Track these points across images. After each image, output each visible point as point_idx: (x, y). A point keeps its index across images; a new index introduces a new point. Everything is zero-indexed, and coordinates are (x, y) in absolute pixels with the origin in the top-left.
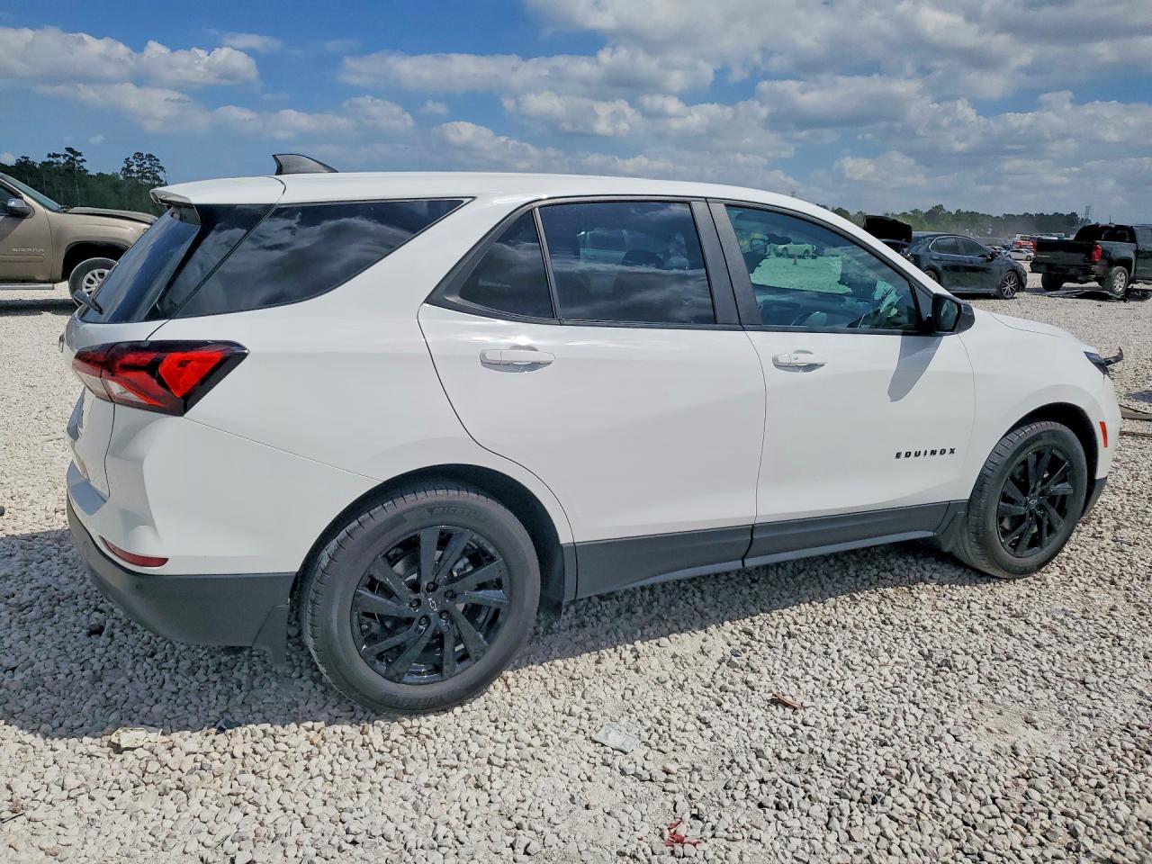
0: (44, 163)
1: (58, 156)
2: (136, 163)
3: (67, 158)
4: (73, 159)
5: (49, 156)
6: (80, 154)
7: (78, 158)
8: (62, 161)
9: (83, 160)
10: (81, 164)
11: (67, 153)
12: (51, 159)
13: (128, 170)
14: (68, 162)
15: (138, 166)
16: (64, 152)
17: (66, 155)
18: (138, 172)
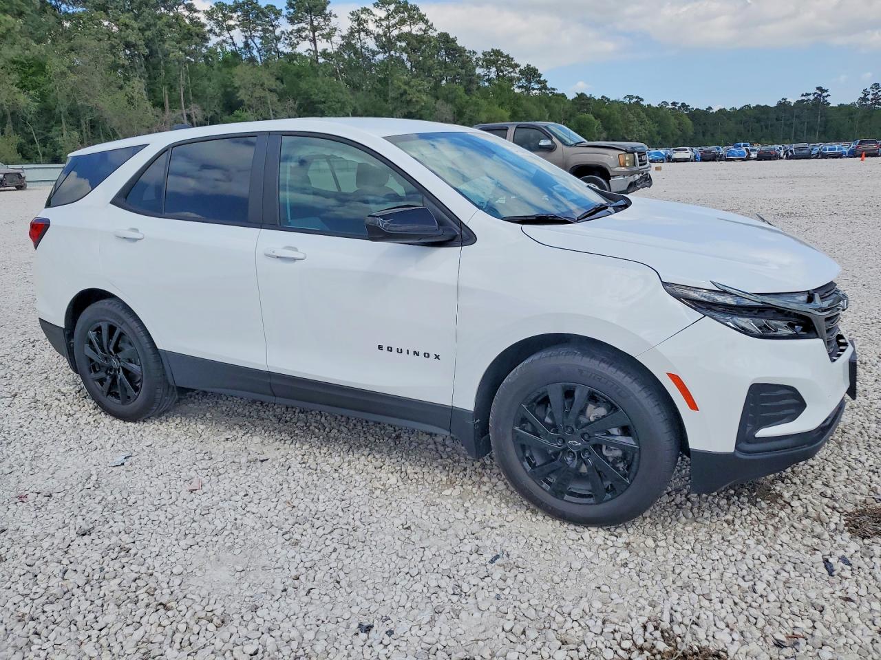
0: (798, 101)
1: (809, 94)
2: (871, 92)
3: (816, 96)
4: (820, 95)
5: (803, 95)
6: (826, 91)
7: (825, 94)
8: (812, 98)
9: (829, 95)
10: (826, 99)
11: (817, 91)
12: (803, 98)
13: (864, 99)
14: (816, 98)
15: (873, 94)
16: (815, 90)
17: (815, 93)
18: (872, 99)
